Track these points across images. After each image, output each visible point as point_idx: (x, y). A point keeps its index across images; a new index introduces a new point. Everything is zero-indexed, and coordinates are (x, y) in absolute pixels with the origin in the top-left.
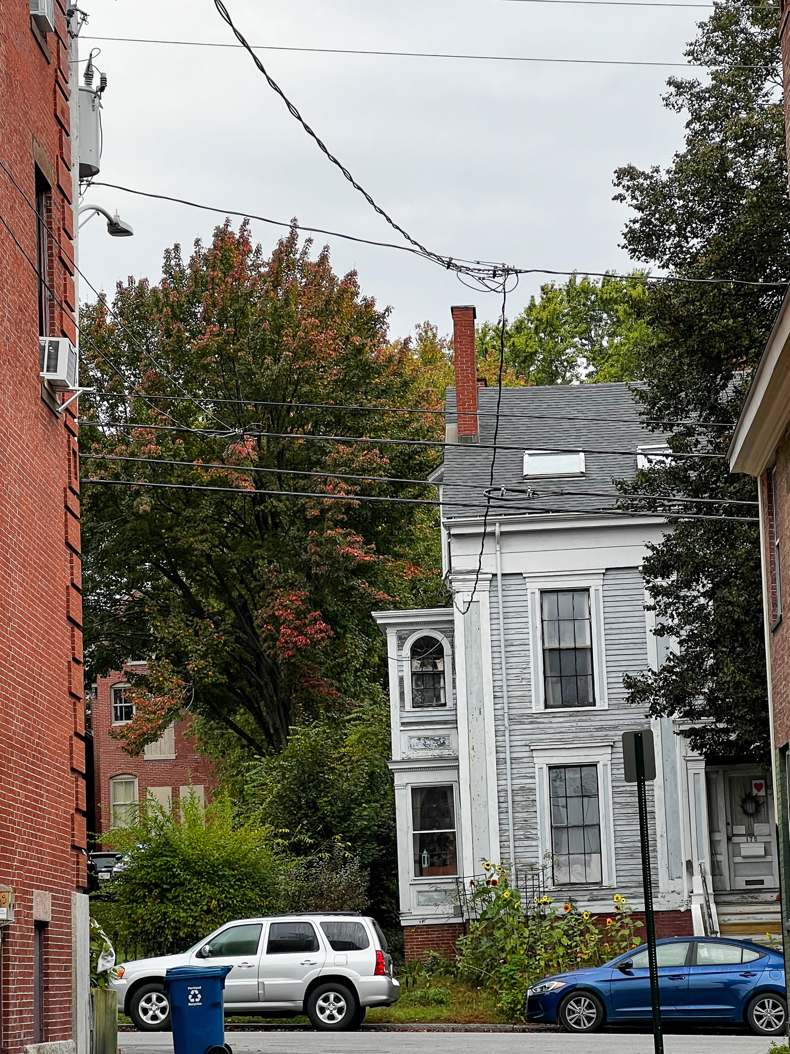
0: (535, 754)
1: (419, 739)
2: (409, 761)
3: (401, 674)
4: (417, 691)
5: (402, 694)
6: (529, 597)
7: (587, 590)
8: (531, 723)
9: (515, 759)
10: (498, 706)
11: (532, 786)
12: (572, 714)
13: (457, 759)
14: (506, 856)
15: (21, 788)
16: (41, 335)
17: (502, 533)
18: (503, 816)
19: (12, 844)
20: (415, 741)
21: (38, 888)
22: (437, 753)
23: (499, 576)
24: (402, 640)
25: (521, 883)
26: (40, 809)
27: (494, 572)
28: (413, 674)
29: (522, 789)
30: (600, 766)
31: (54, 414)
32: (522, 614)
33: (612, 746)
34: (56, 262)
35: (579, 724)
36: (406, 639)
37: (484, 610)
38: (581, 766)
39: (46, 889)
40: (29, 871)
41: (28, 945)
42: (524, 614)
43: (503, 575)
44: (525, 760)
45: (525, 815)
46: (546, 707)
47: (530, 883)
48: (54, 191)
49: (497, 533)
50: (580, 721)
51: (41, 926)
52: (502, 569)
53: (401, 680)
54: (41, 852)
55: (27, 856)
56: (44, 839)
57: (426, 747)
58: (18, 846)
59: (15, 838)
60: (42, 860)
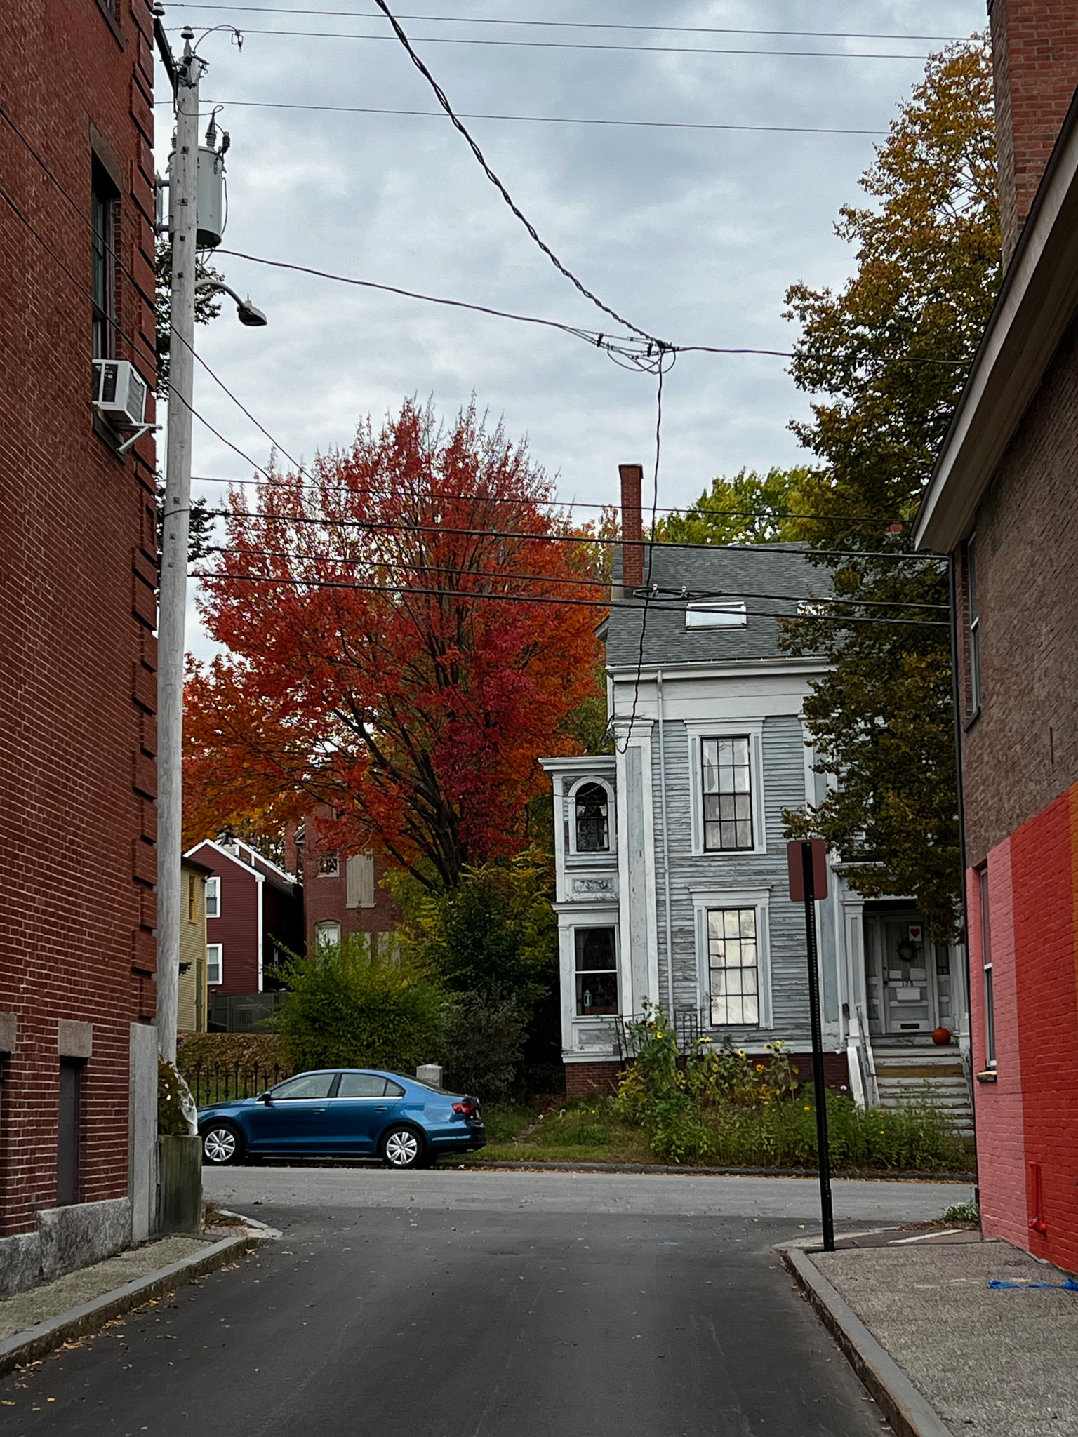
0: (694, 896)
1: (583, 882)
2: (573, 902)
3: (566, 819)
4: (582, 835)
5: (567, 838)
6: (689, 743)
7: (747, 737)
8: (690, 866)
9: (675, 901)
10: (658, 850)
11: (691, 928)
12: (731, 858)
13: (618, 901)
14: (665, 996)
15: (37, 892)
17: (665, 681)
18: (662, 957)
19: (19, 961)
20: (578, 884)
21: (67, 1016)
22: (599, 895)
23: (661, 723)
24: (567, 786)
25: (679, 1023)
26: (74, 921)
27: (656, 718)
28: (578, 819)
29: (681, 930)
30: (758, 910)
31: (115, 455)
32: (683, 759)
33: (770, 890)
34: (126, 283)
35: (738, 868)
36: (571, 785)
37: (647, 757)
38: (739, 909)
39: (83, 1019)
40: (51, 996)
41: (47, 1087)
42: (685, 760)
43: (664, 721)
44: (685, 903)
45: (684, 956)
46: (706, 850)
47: (688, 1024)
48: (125, 200)
49: (659, 680)
50: (739, 865)
52: (663, 716)
53: (566, 824)
54: (74, 974)
55: (48, 977)
56: (80, 957)
57: (590, 890)
58: (28, 964)
59: (24, 953)
60: (76, 983)
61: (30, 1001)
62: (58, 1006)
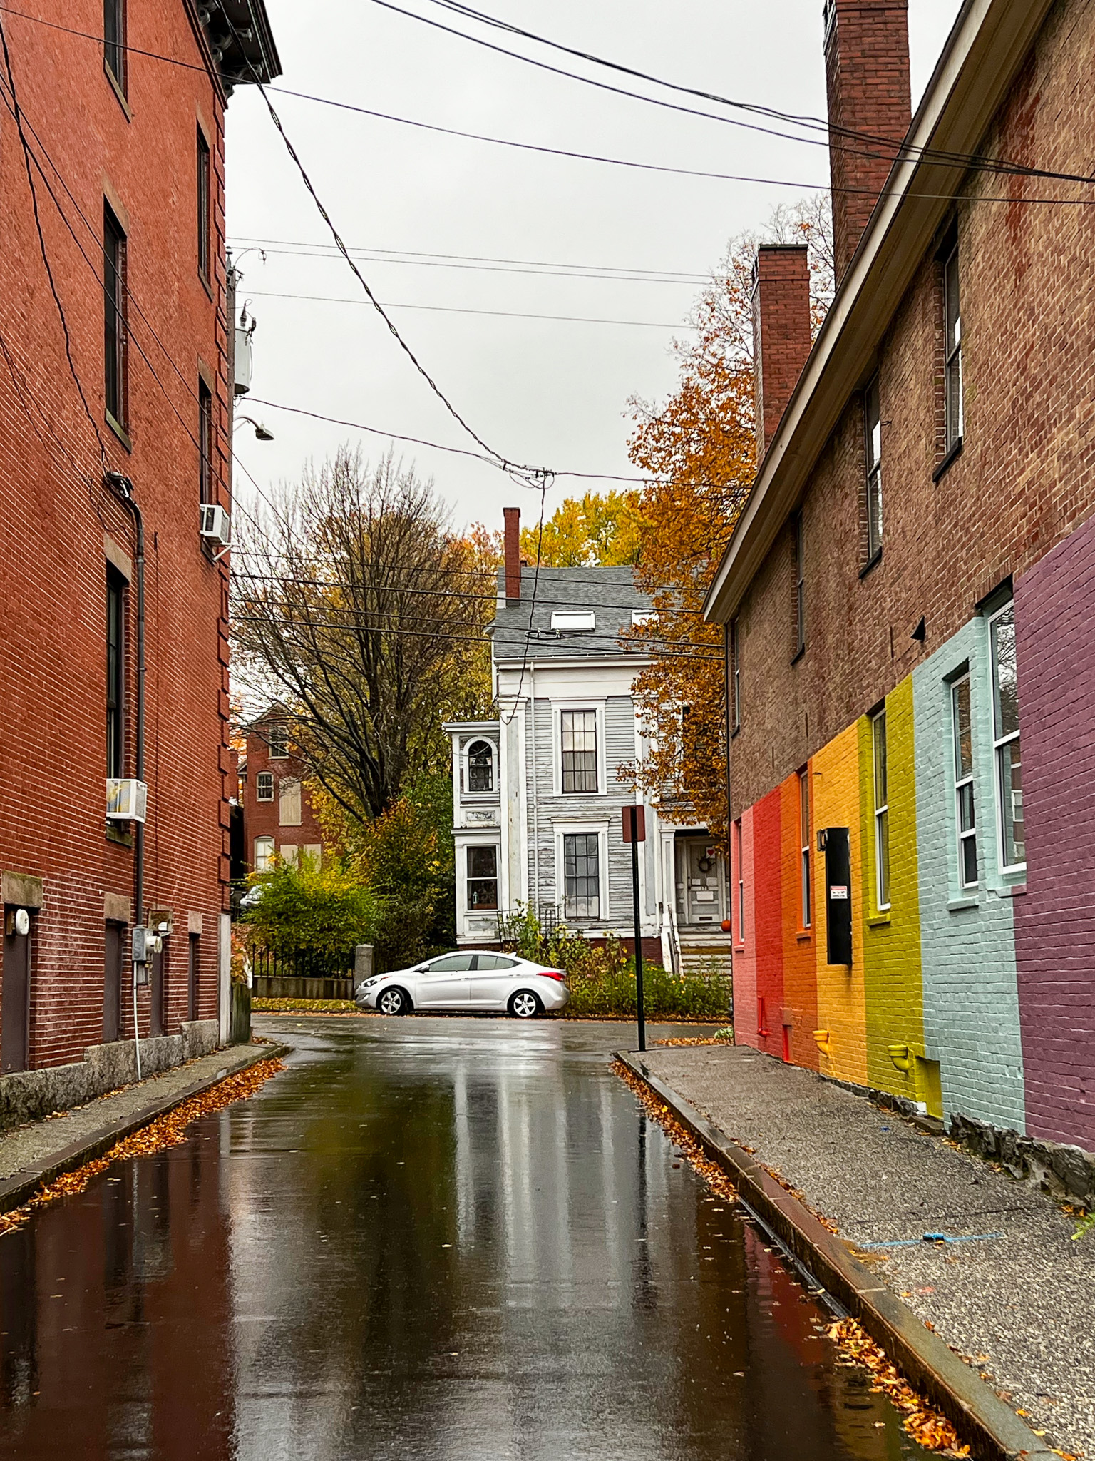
0: (555, 825)
1: (473, 813)
2: (466, 828)
3: (461, 767)
4: (473, 779)
5: (462, 781)
6: (553, 715)
7: (594, 711)
8: (553, 803)
9: (541, 828)
10: (529, 791)
11: (552, 848)
12: (581, 798)
13: (499, 827)
14: (533, 897)
15: (180, 836)
16: (202, 502)
17: (536, 670)
18: (531, 868)
19: (173, 877)
20: (470, 814)
21: (192, 909)
22: (485, 823)
23: (533, 700)
24: (462, 743)
26: (195, 852)
27: (529, 697)
28: (470, 767)
29: (545, 850)
30: (600, 835)
31: (210, 561)
32: (548, 726)
33: (609, 821)
34: (214, 450)
35: (587, 805)
36: (465, 742)
37: (522, 724)
38: (586, 835)
39: (198, 910)
40: (186, 897)
41: (184, 950)
42: (550, 727)
43: (535, 699)
44: (548, 830)
45: (546, 868)
46: (563, 792)
47: (549, 916)
48: (214, 398)
49: (533, 669)
50: (587, 803)
51: (194, 937)
52: (535, 695)
53: (462, 771)
54: (194, 883)
55: (184, 886)
56: (197, 874)
57: (478, 819)
58: (177, 878)
59: (175, 872)
60: (195, 889)
61: (178, 900)
62: (187, 903)
